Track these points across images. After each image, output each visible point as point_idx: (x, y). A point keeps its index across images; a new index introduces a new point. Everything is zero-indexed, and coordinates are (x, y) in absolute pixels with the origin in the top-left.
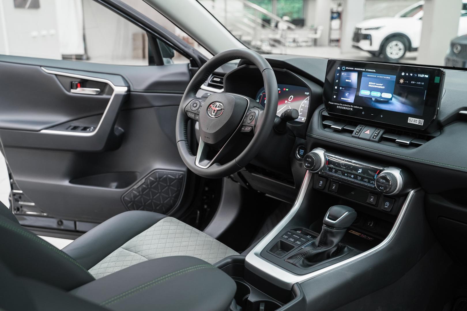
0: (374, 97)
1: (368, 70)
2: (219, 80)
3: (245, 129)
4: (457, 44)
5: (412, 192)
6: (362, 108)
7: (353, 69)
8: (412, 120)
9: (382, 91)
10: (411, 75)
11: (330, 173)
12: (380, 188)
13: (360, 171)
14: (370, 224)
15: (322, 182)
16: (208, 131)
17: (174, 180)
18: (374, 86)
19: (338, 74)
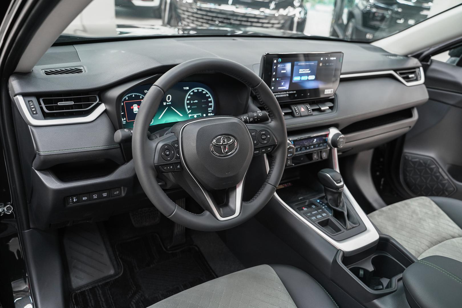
2: (72, 103)
3: (260, 151)
6: (295, 92)
8: (327, 92)
9: (308, 75)
10: (327, 59)
12: (340, 145)
16: (229, 175)
18: (303, 72)
19: (275, 67)
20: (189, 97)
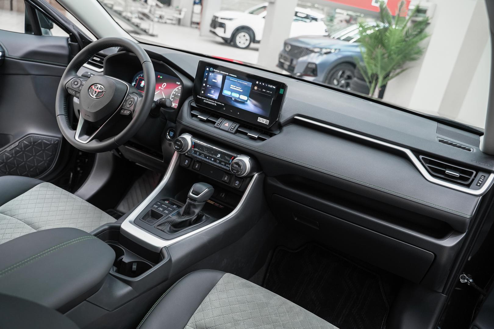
0: (234, 97)
1: (231, 75)
2: (99, 59)
3: (124, 112)
4: (288, 44)
5: (256, 175)
6: (223, 105)
8: (261, 120)
9: (240, 93)
10: (263, 84)
11: (195, 155)
12: (234, 171)
13: (219, 156)
14: (222, 195)
15: (187, 161)
16: (89, 110)
17: (49, 145)
18: (234, 89)
19: (207, 74)
20: (177, 90)
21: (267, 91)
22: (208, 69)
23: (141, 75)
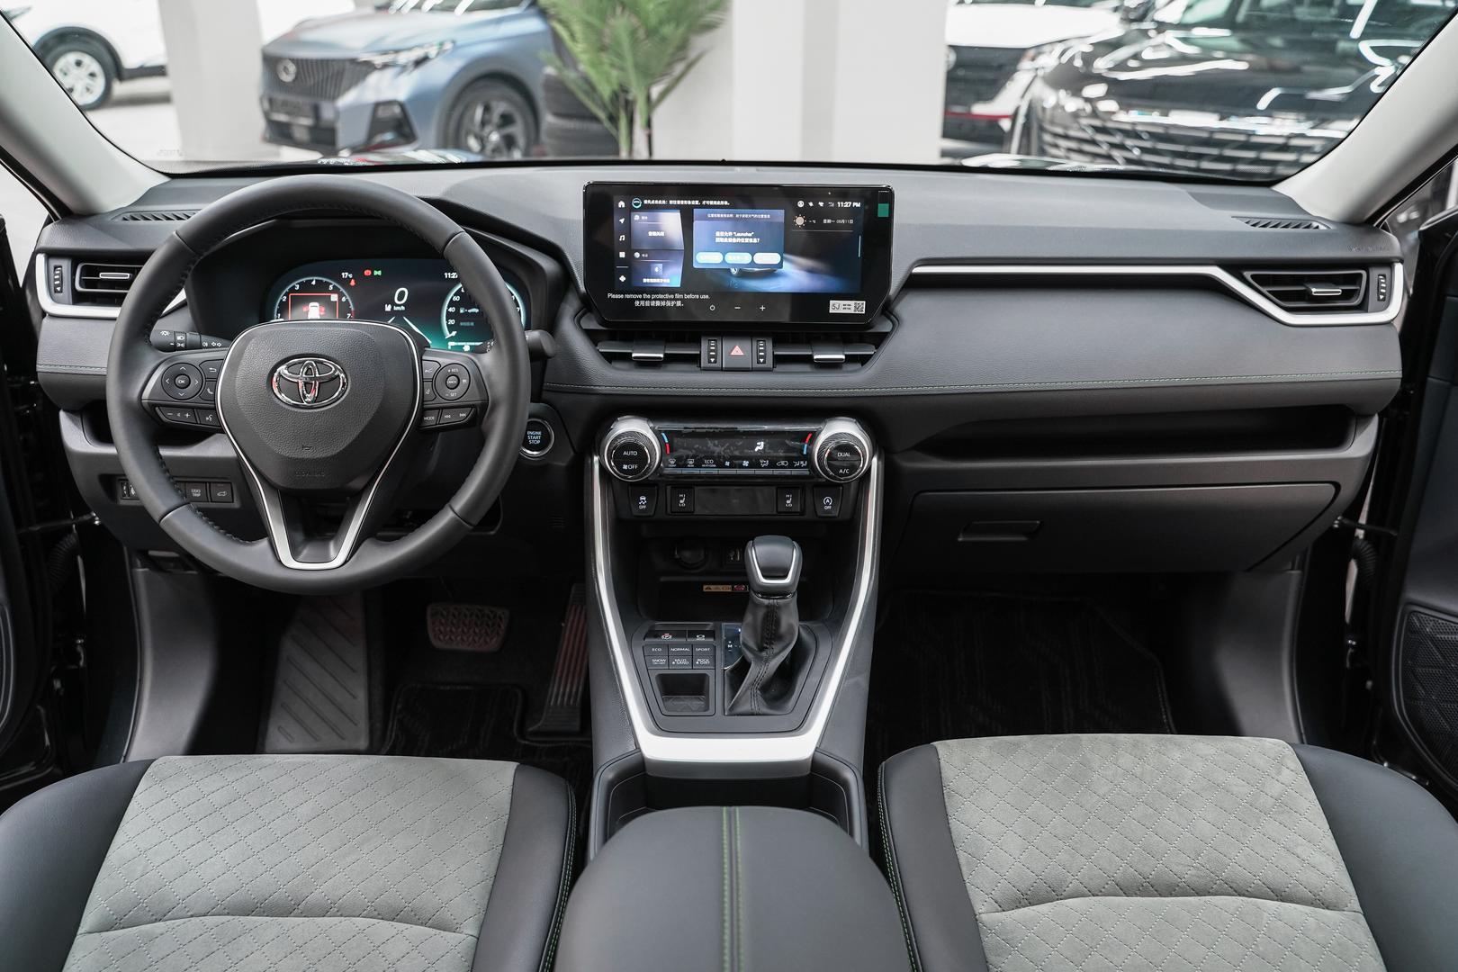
0: (734, 265)
1: (708, 202)
3: (440, 416)
4: (285, 59)
5: (875, 461)
6: (707, 297)
7: (664, 202)
8: (838, 307)
9: (752, 250)
10: (821, 204)
11: (685, 471)
12: (841, 471)
13: (760, 446)
15: (644, 499)
16: (307, 454)
18: (730, 240)
19: (622, 221)
20: (457, 299)
21: (839, 221)
22: (622, 204)
23: (294, 286)
